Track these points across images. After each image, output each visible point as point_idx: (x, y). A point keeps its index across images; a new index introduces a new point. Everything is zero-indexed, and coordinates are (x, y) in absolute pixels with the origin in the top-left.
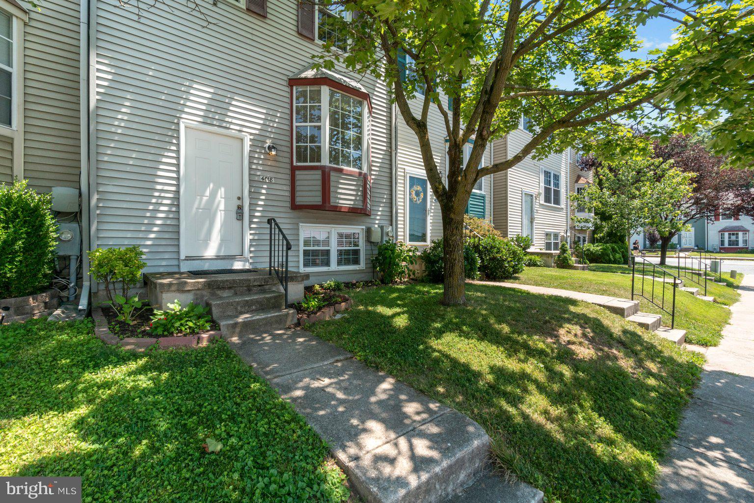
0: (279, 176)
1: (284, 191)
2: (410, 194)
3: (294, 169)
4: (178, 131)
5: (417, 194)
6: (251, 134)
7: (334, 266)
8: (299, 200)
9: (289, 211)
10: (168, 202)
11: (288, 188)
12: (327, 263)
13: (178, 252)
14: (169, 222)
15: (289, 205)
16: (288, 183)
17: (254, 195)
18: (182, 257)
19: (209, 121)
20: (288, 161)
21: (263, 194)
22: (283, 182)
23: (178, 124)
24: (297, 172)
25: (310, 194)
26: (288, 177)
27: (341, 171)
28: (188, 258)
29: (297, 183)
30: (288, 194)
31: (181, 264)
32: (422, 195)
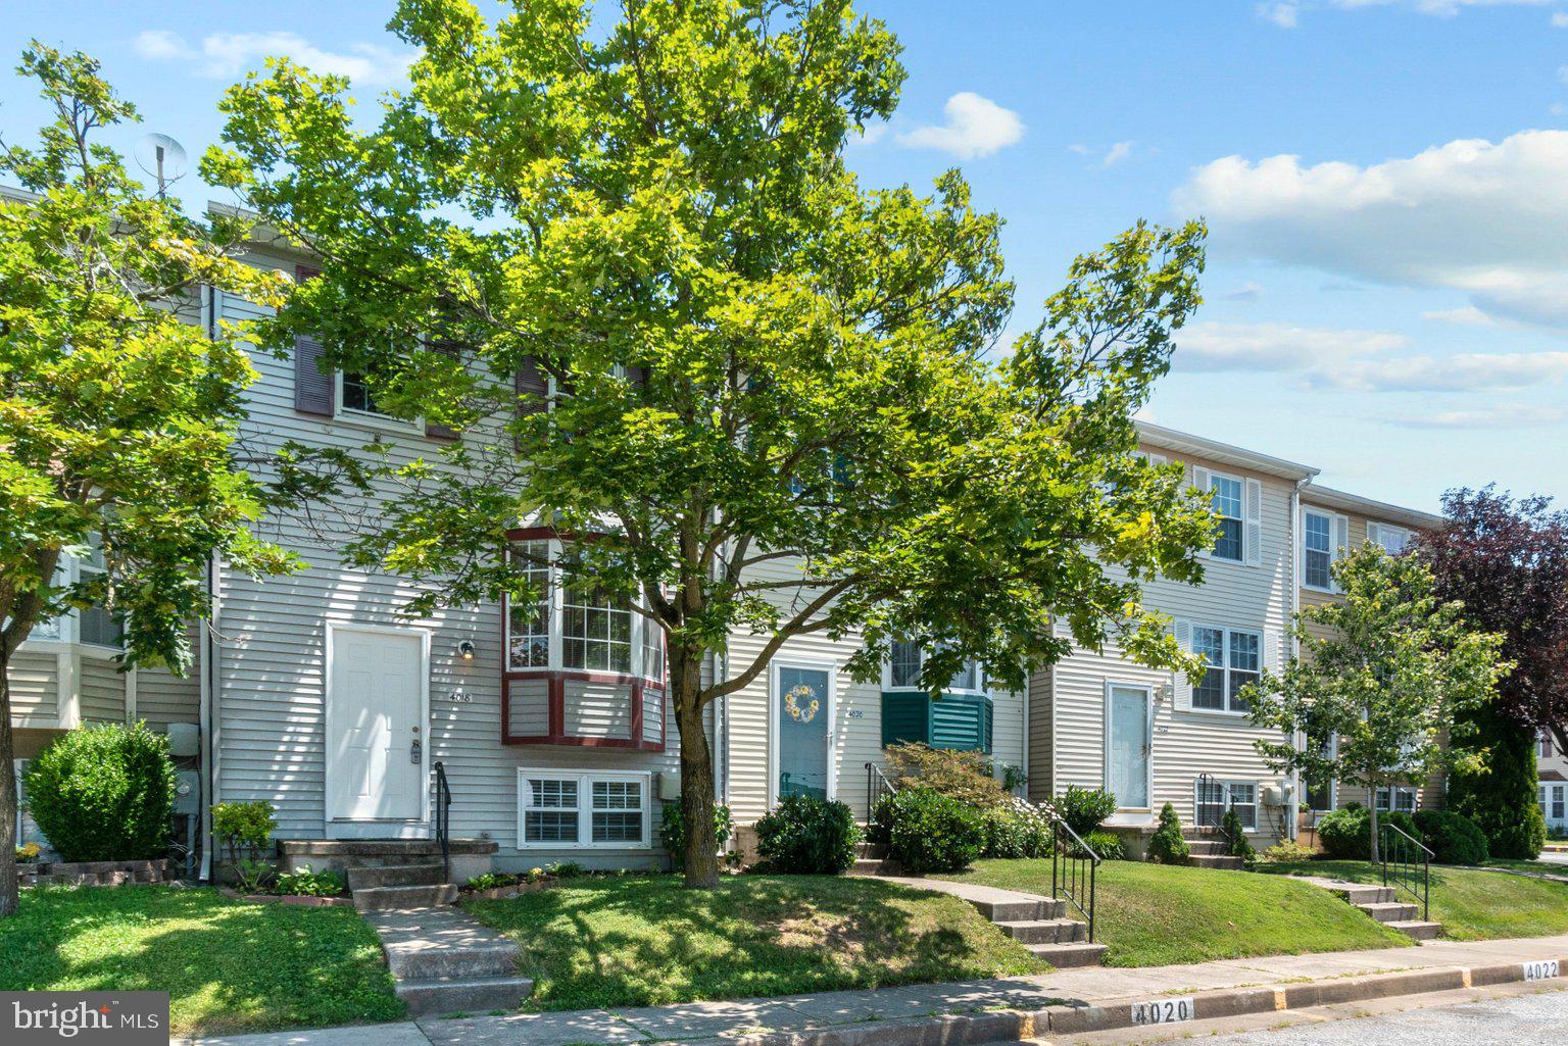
0: (482, 690)
1: (491, 715)
2: (783, 704)
3: (507, 678)
4: (323, 638)
5: (803, 702)
6: (433, 629)
7: (585, 840)
8: (516, 730)
9: (499, 746)
10: (305, 739)
11: (498, 710)
12: (572, 835)
13: (323, 812)
14: (306, 769)
15: (498, 737)
16: (499, 701)
17: (437, 725)
18: (329, 818)
19: (363, 617)
20: (497, 664)
21: (451, 722)
22: (490, 700)
23: (323, 627)
24: (512, 684)
25: (531, 718)
26: (499, 692)
27: (585, 678)
28: (337, 821)
29: (512, 701)
30: (497, 719)
31: (327, 828)
32: (815, 706)
